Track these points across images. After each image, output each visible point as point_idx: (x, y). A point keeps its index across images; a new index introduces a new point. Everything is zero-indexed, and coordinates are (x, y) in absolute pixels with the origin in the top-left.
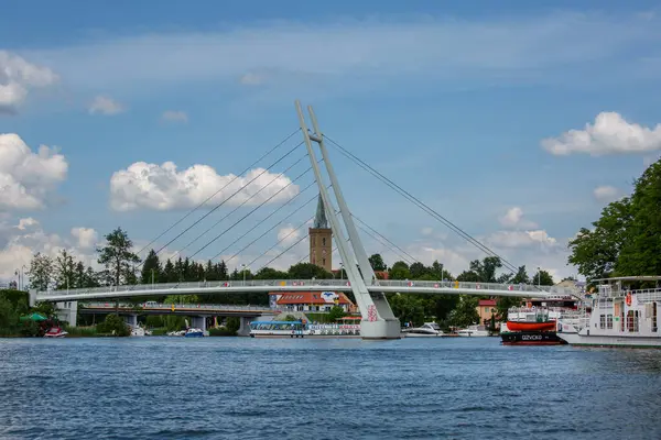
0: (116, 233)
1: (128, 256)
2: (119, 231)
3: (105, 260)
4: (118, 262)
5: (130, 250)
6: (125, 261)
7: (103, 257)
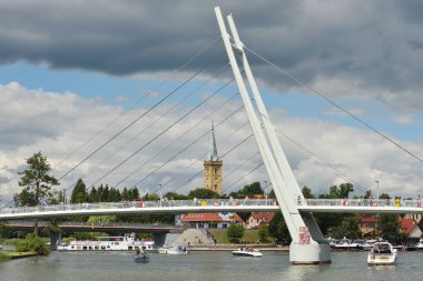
0: (36, 156)
1: (47, 179)
2: (39, 155)
3: (26, 182)
4: (38, 184)
5: (50, 174)
6: (45, 184)
7: (23, 179)
